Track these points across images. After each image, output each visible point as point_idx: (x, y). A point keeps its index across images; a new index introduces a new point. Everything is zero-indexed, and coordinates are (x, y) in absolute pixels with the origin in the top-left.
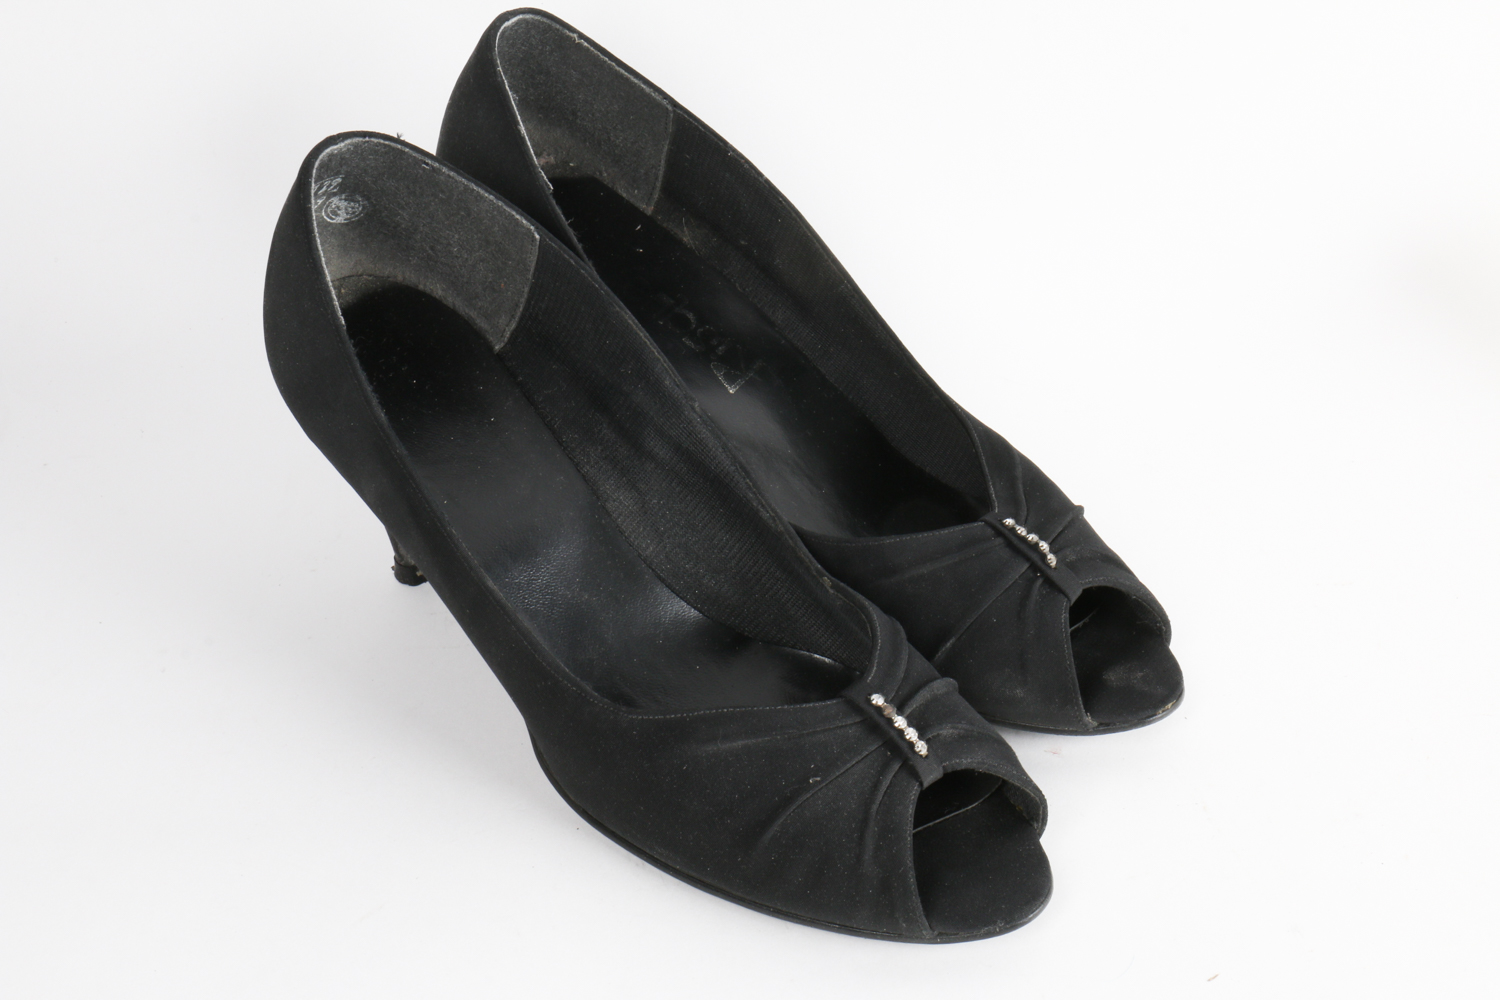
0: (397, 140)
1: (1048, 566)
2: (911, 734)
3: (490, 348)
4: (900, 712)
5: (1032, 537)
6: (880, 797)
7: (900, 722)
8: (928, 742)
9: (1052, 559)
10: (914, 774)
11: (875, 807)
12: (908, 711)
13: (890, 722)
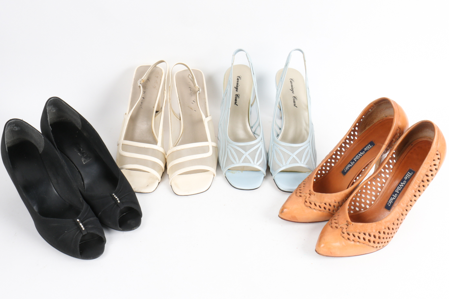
0: (22, 120)
1: (118, 202)
2: (82, 227)
3: (39, 153)
4: (82, 223)
5: (116, 197)
6: (75, 236)
7: (81, 224)
8: (85, 228)
9: (119, 202)
10: (82, 233)
11: (74, 237)
12: (84, 222)
13: (79, 224)
